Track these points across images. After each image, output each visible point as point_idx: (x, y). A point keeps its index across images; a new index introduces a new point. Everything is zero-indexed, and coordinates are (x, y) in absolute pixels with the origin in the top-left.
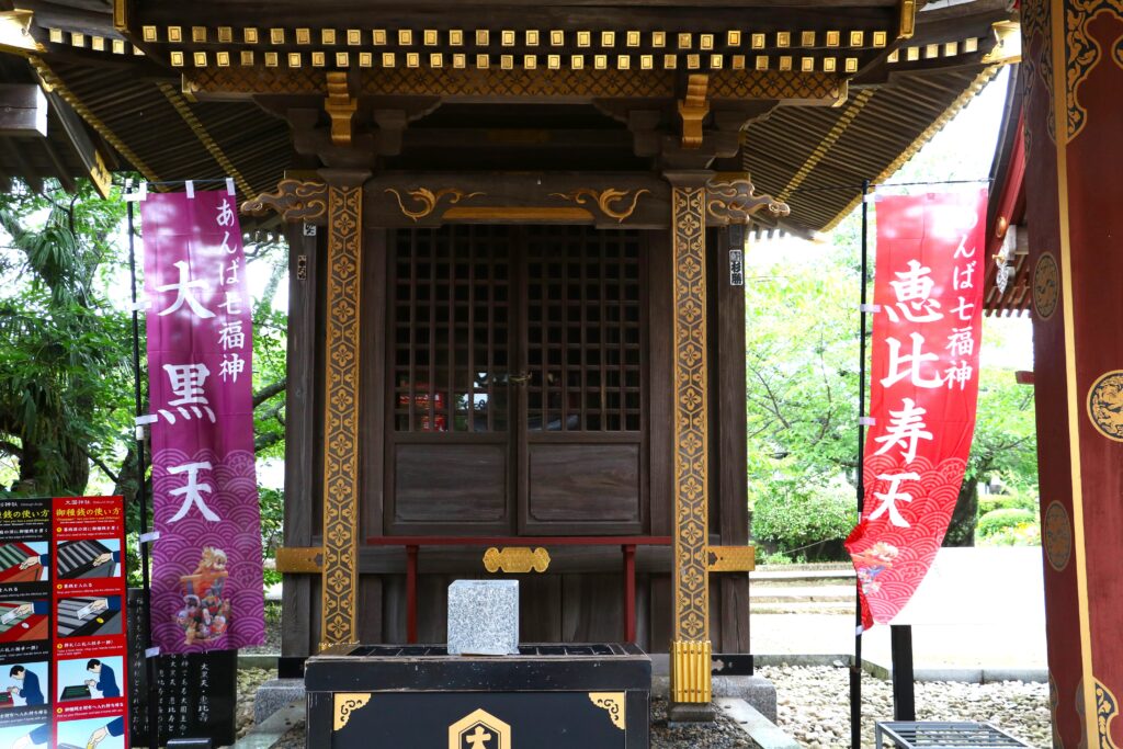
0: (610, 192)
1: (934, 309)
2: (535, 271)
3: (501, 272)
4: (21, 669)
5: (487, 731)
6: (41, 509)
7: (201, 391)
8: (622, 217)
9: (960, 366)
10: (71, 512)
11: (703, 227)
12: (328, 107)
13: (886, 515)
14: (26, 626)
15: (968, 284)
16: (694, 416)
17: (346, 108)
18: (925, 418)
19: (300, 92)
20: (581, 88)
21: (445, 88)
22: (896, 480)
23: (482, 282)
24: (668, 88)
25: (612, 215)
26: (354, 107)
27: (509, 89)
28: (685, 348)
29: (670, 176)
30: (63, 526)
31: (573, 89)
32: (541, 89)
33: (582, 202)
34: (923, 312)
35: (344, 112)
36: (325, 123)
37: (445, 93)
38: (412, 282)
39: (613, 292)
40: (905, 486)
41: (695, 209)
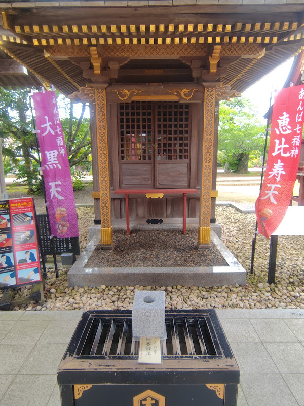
0: (185, 90)
1: (289, 129)
2: (159, 114)
3: (150, 114)
4: (4, 255)
5: (153, 399)
6: (5, 204)
7: (56, 159)
8: (188, 98)
9: (296, 149)
10: (16, 204)
11: (214, 101)
12: (92, 61)
13: (269, 198)
14: (4, 242)
15: (300, 120)
16: (209, 163)
17: (98, 61)
18: (283, 167)
19: (83, 56)
20: (176, 53)
21: (131, 53)
22: (273, 186)
23: (144, 117)
24: (205, 52)
25: (185, 98)
26: (101, 61)
27: (152, 53)
28: (207, 141)
29: (204, 84)
30: (13, 209)
31: (173, 53)
32: (162, 53)
33: (176, 93)
34: (286, 131)
35: (97, 62)
36: (91, 67)
37: (131, 55)
38: (124, 117)
39: (181, 120)
40: (276, 189)
41: (212, 96)
